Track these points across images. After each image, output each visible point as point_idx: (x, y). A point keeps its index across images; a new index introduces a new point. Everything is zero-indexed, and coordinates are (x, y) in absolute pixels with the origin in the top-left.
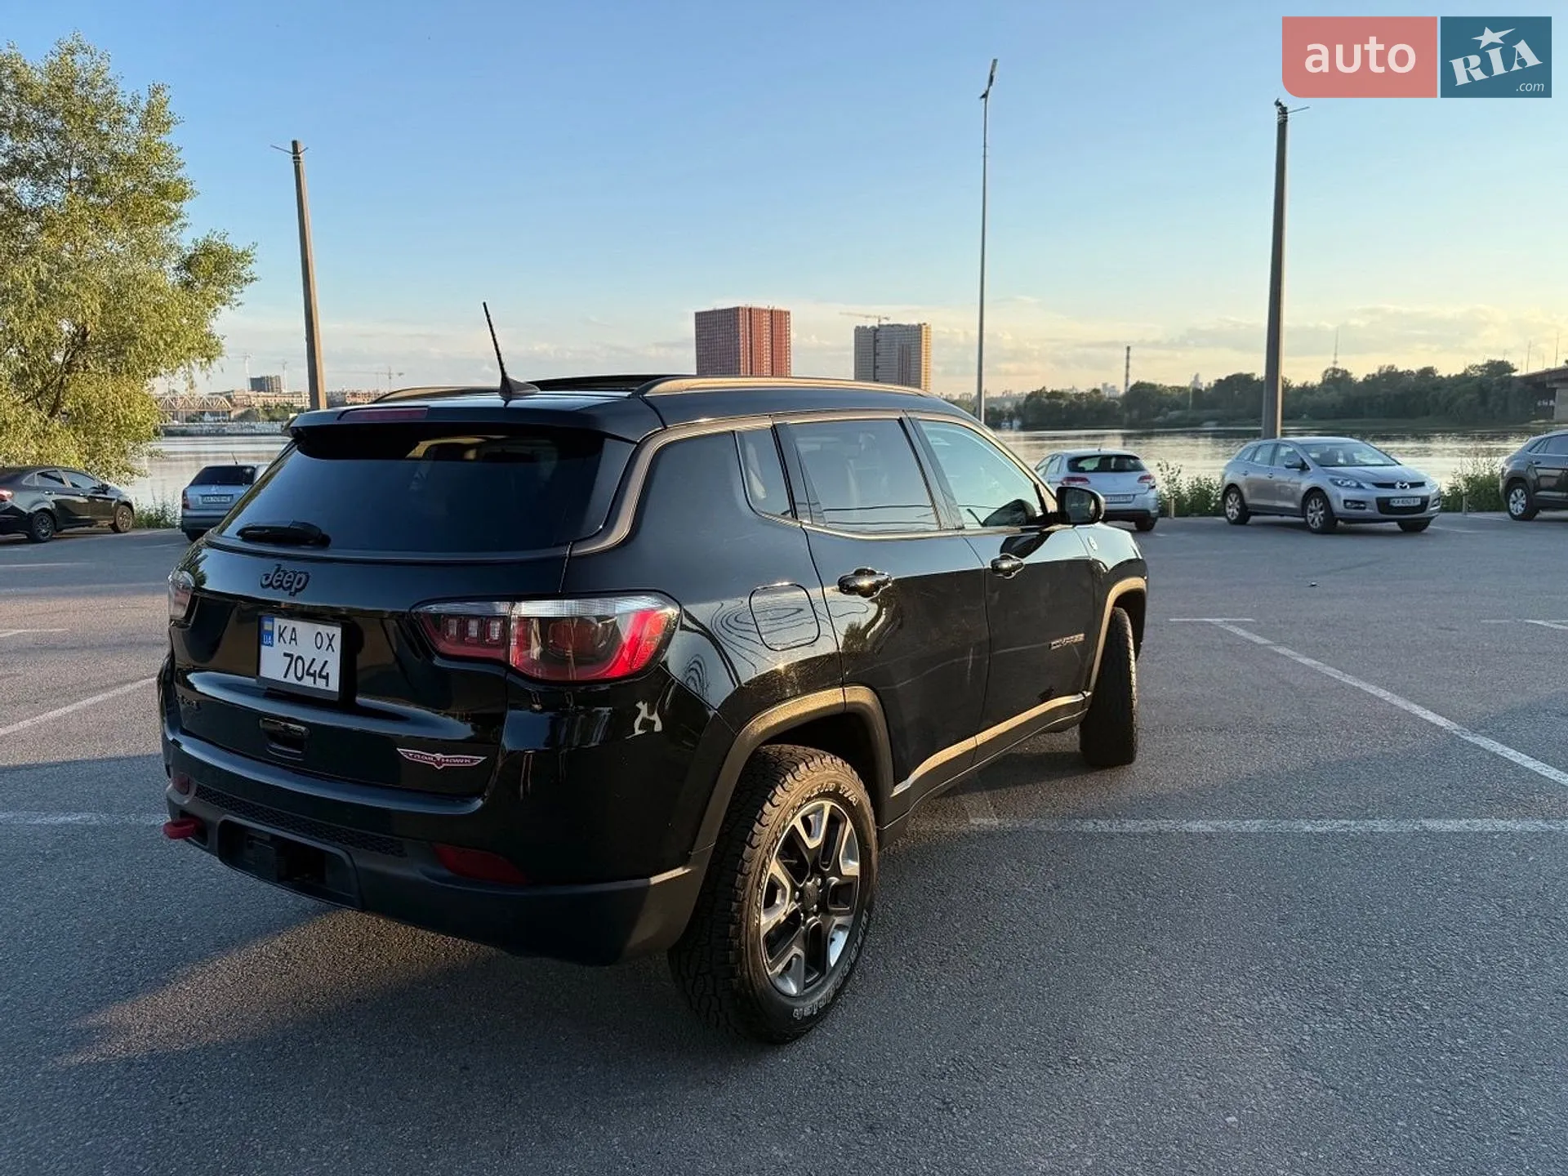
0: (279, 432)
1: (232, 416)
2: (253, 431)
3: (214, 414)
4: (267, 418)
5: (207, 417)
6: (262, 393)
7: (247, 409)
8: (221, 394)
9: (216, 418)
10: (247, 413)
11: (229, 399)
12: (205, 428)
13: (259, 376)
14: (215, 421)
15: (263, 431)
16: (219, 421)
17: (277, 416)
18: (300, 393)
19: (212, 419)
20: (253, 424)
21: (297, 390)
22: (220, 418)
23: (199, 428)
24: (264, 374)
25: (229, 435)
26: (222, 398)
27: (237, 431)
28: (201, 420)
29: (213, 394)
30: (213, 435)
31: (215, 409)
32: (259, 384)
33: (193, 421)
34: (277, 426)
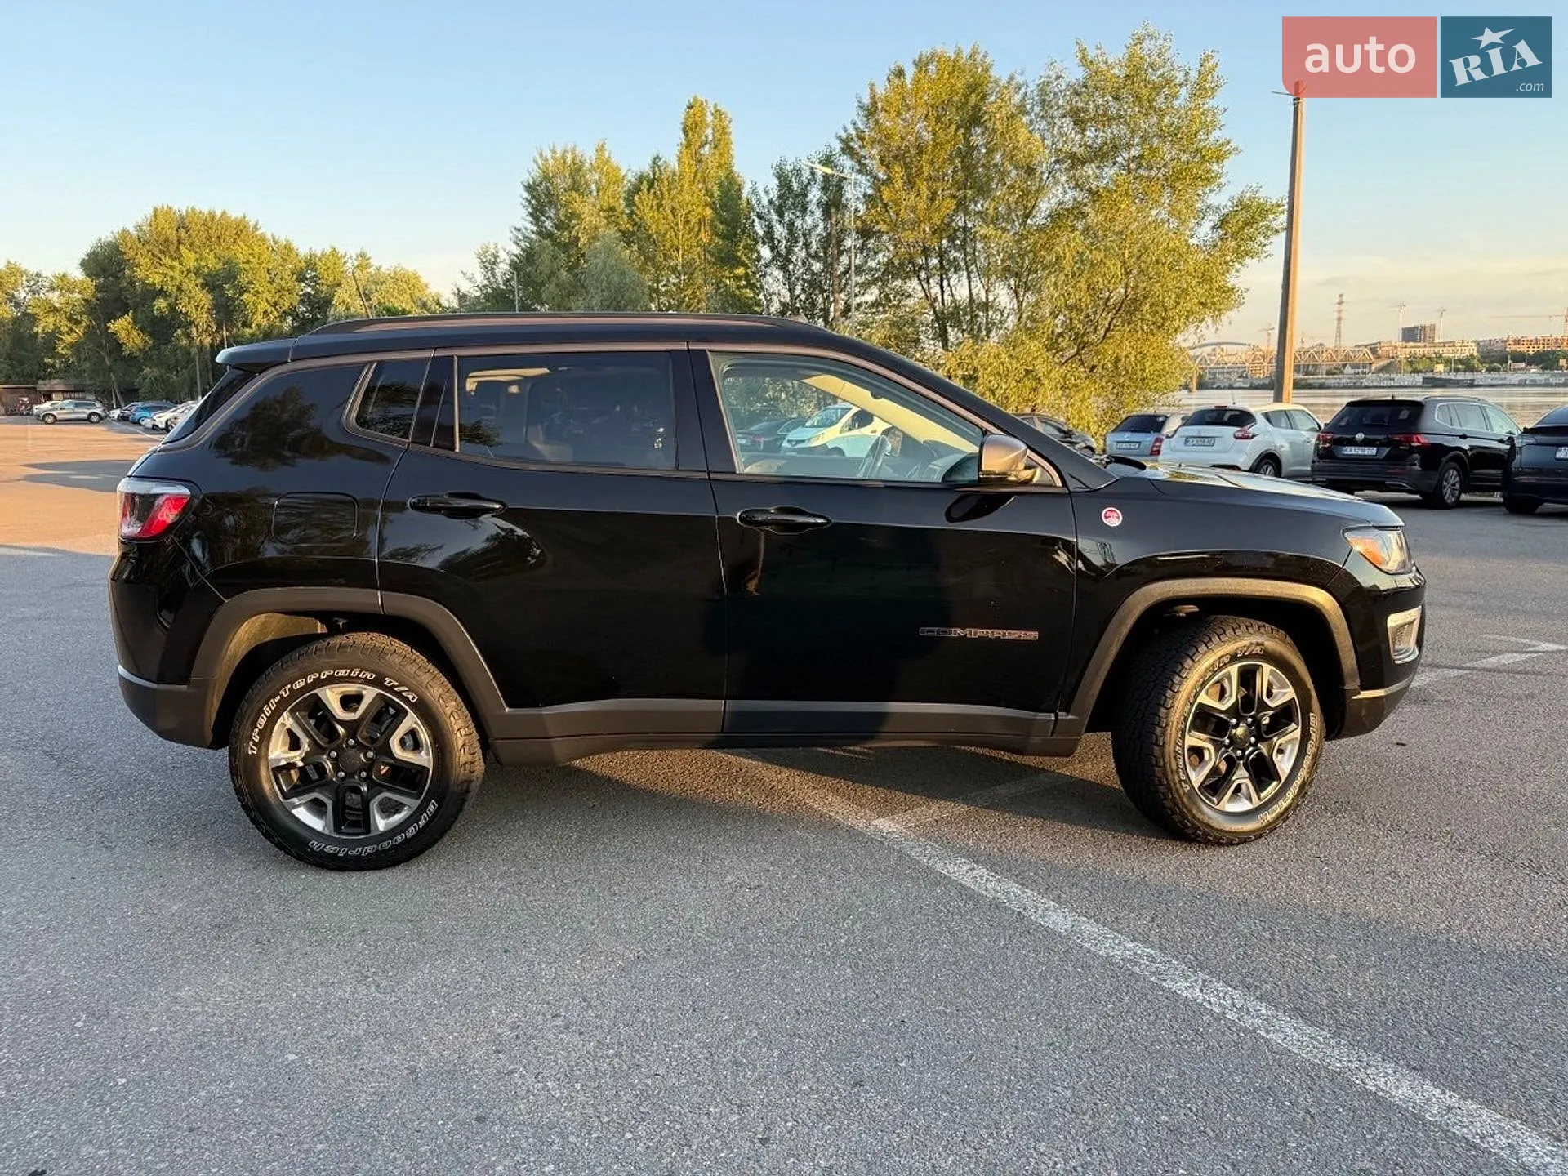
0: (1420, 384)
1: (1373, 368)
2: (1392, 383)
3: (1354, 367)
4: (1410, 369)
5: (1348, 370)
6: (1411, 344)
7: (1389, 361)
8: (1366, 346)
9: (1356, 371)
10: (1389, 365)
11: (1374, 351)
12: (1344, 381)
13: (1412, 326)
14: (1355, 374)
15: (1402, 384)
16: (1358, 373)
17: (1421, 367)
18: (1454, 342)
19: (1352, 371)
20: (1393, 376)
21: (1449, 340)
22: (1360, 370)
23: (1338, 381)
24: (1418, 324)
25: (1366, 387)
26: (1366, 350)
27: (1375, 384)
28: (1342, 373)
29: (1359, 346)
30: (1350, 388)
31: (1357, 361)
32: (1410, 335)
33: (1334, 374)
34: (1419, 378)
